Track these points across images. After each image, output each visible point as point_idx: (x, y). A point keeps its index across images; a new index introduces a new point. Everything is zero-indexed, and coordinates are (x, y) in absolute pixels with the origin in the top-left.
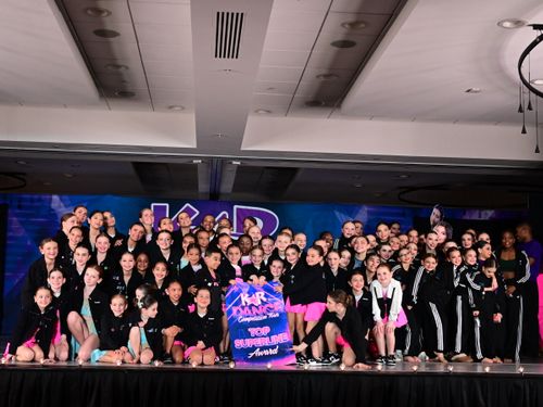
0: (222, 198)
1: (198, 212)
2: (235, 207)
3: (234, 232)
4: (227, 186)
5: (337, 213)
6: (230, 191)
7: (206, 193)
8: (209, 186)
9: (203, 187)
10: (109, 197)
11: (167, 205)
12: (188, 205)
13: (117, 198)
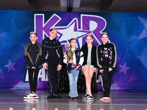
0: (74, 10)
1: (60, 19)
2: (82, 15)
3: (81, 29)
4: (77, 4)
5: (140, 18)
6: (79, 6)
7: (65, 8)
8: (66, 4)
9: (63, 4)
10: (10, 11)
11: (43, 15)
12: (55, 14)
13: (15, 11)
